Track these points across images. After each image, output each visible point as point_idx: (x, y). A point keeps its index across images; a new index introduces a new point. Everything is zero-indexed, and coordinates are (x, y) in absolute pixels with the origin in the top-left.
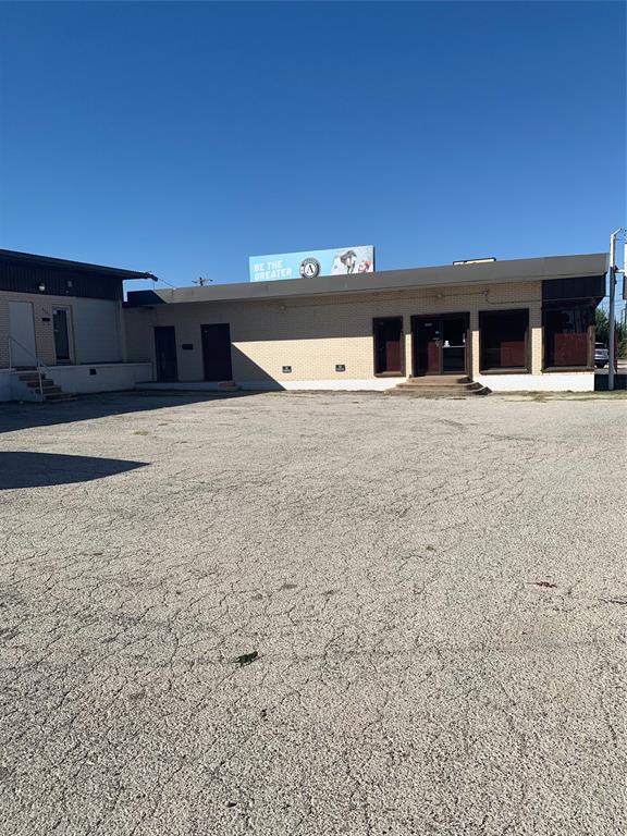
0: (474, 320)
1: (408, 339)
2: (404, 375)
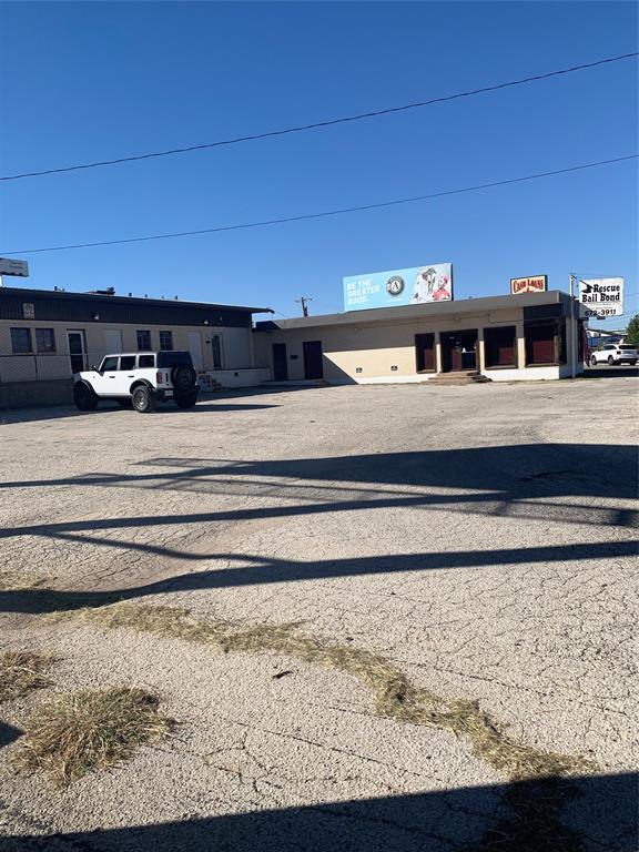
0: (481, 334)
1: (438, 347)
2: (436, 371)
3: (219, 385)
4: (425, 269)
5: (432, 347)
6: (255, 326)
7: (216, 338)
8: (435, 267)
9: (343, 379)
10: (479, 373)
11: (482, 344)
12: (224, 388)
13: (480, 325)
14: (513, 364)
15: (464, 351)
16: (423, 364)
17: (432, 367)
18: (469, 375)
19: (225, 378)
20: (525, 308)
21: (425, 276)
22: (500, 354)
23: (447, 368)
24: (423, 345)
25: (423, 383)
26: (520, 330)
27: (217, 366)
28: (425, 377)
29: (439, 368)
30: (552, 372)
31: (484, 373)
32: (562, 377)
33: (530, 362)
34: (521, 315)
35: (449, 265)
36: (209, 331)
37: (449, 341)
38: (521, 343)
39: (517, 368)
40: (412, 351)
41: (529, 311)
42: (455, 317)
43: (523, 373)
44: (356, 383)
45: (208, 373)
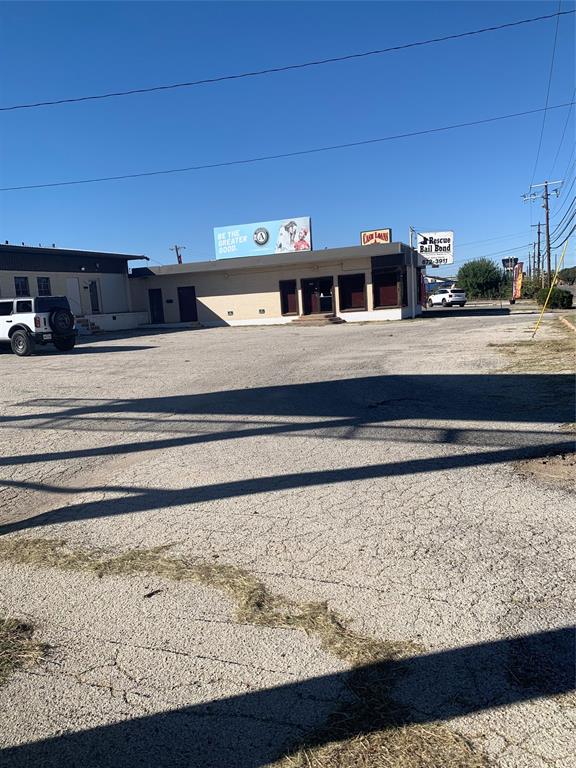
0: (336, 281)
1: (300, 292)
2: (298, 314)
3: (98, 328)
4: (287, 222)
5: (294, 292)
6: (130, 272)
7: (93, 284)
8: (296, 220)
9: (216, 322)
10: (335, 315)
11: (337, 289)
12: (103, 331)
13: (335, 272)
14: (363, 307)
15: (322, 295)
16: (287, 308)
17: (295, 310)
18: (327, 317)
19: (102, 321)
20: (372, 258)
21: (287, 229)
22: (352, 300)
23: (308, 311)
24: (287, 290)
25: (288, 324)
26: (369, 277)
27: (96, 310)
28: (289, 319)
29: (301, 311)
30: (396, 314)
31: (339, 315)
32: (405, 317)
33: (377, 305)
34: (370, 265)
35: (308, 219)
36: (87, 277)
37: (309, 286)
38: (370, 288)
39: (366, 310)
40: (277, 295)
41: (377, 261)
42: (314, 265)
43: (372, 315)
44: (228, 325)
45: (86, 317)
